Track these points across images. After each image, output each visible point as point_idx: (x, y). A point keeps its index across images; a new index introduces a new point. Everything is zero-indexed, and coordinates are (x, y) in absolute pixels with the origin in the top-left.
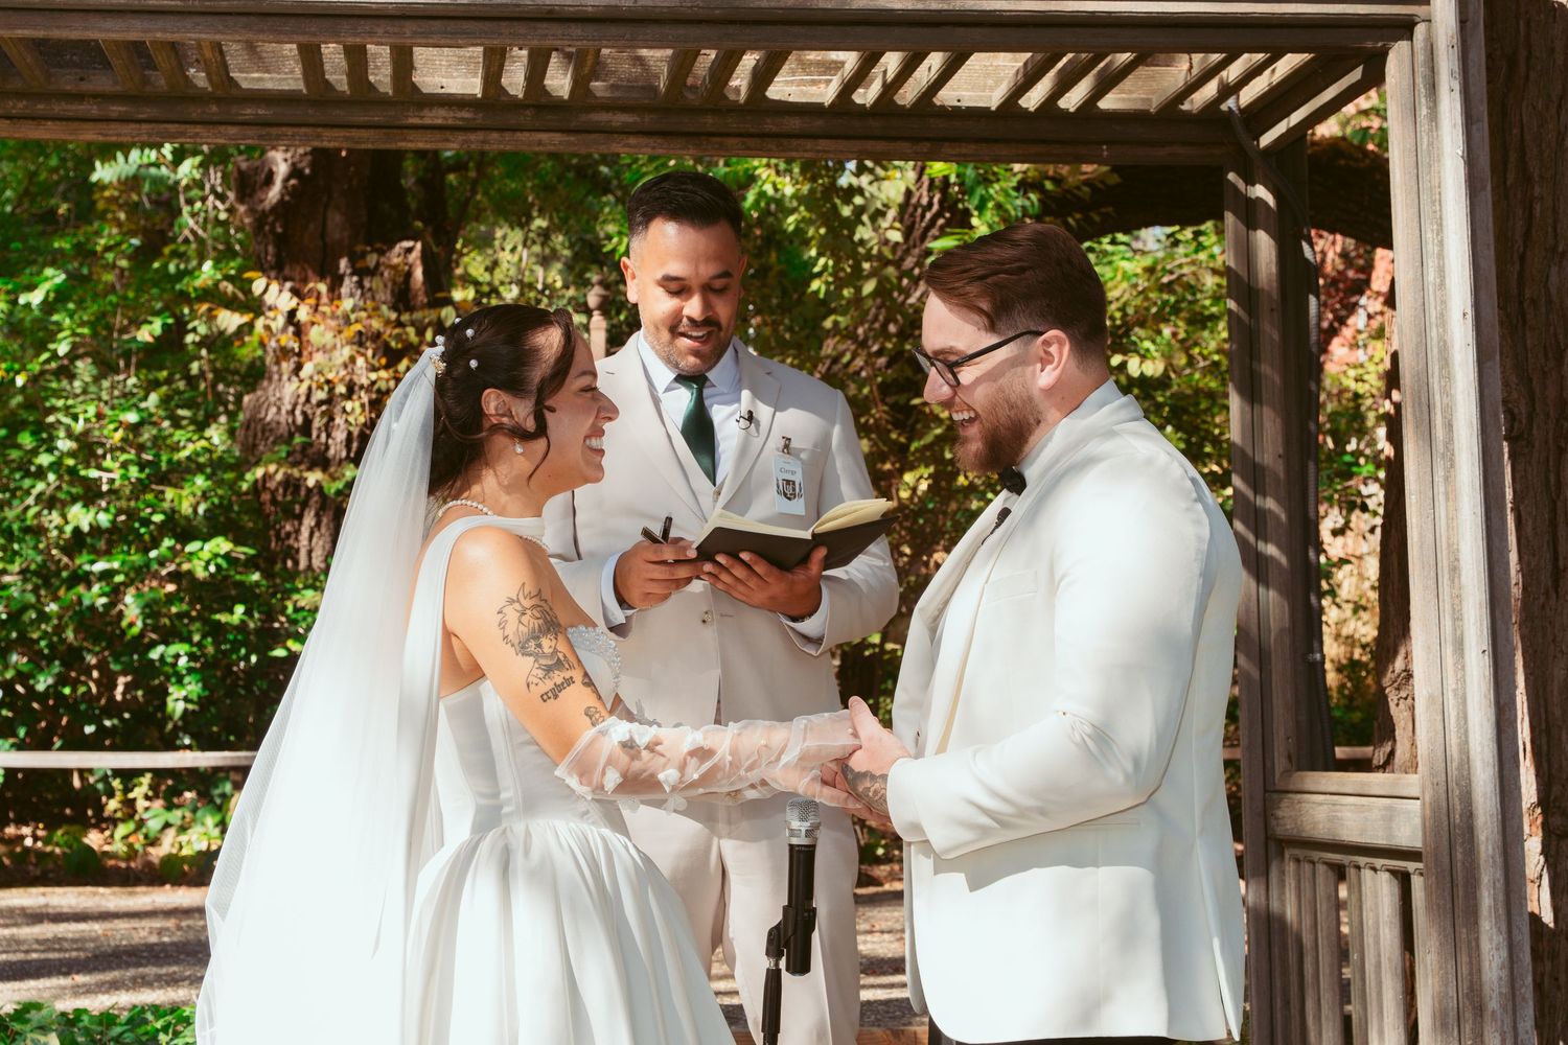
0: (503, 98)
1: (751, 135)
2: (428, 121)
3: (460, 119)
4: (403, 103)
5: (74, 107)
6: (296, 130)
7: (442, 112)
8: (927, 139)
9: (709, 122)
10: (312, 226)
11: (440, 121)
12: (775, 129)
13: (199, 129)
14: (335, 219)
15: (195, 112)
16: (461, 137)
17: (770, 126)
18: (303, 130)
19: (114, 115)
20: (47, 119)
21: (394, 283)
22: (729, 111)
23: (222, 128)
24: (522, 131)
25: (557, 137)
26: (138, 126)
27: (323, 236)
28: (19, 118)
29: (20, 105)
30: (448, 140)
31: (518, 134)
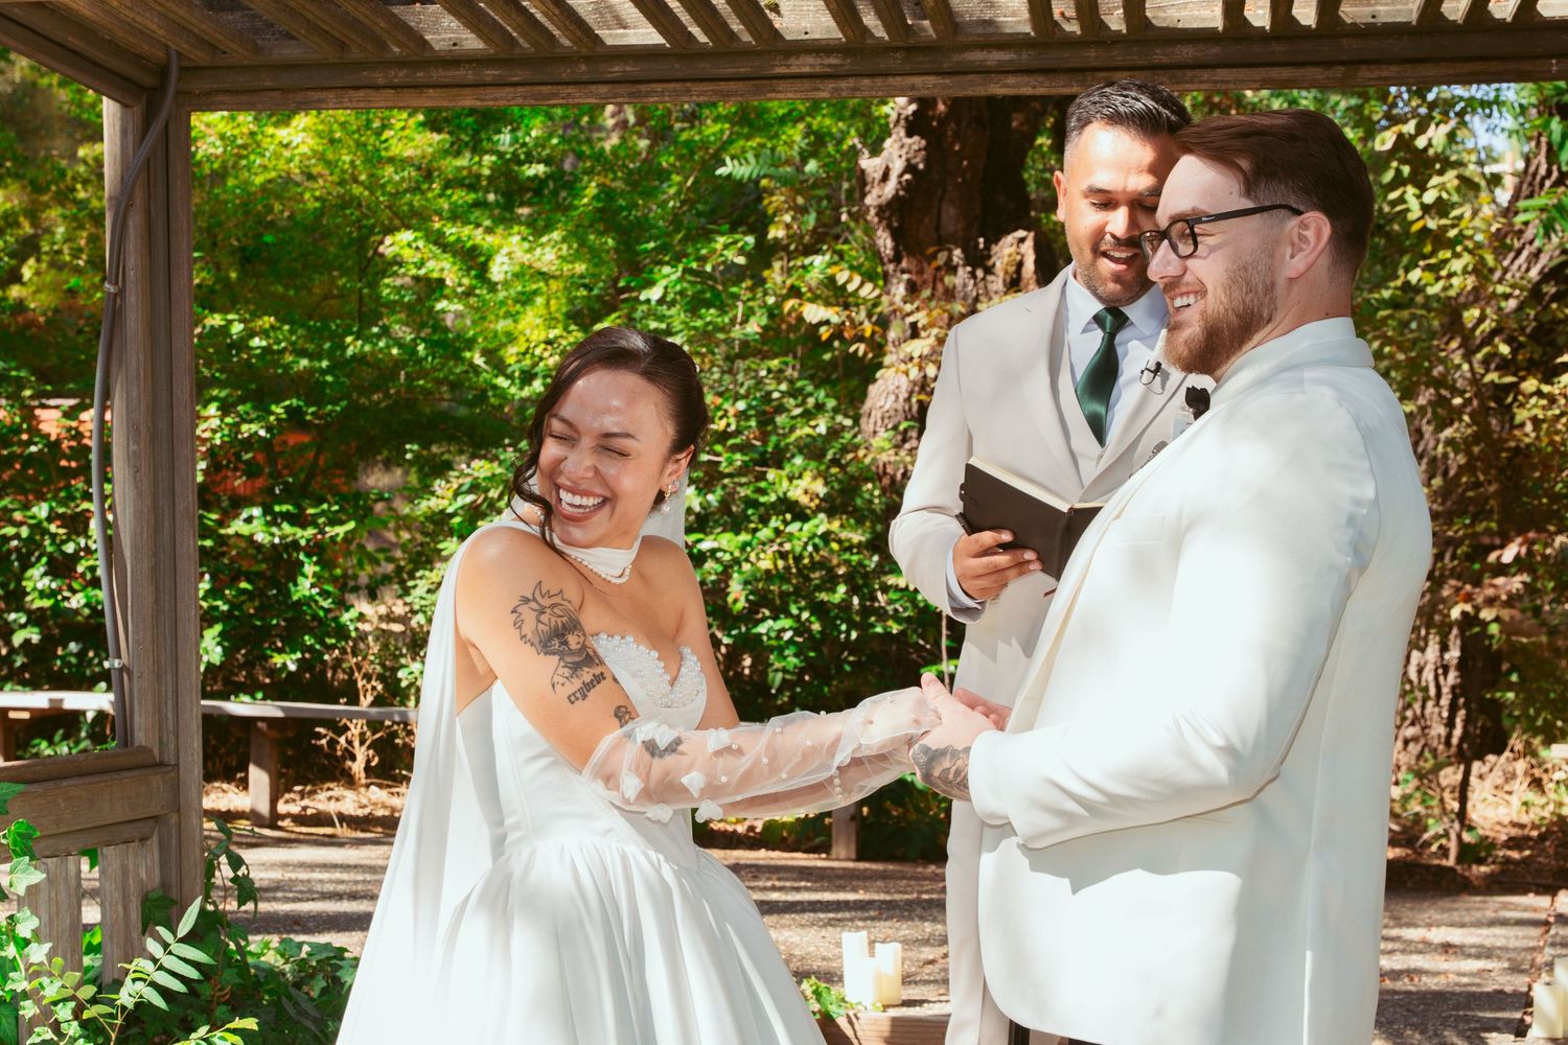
0: (869, 41)
1: (1142, 68)
2: (794, 70)
3: (830, 66)
4: (769, 52)
5: (450, 73)
6: (665, 85)
7: (809, 60)
8: (1342, 63)
9: (1092, 55)
10: (926, 220)
11: (807, 70)
12: (1165, 60)
13: (570, 89)
14: (950, 212)
15: (565, 73)
16: (831, 85)
17: (1159, 56)
18: (673, 85)
19: (489, 79)
20: (429, 87)
21: (1006, 272)
22: (1115, 42)
23: (593, 88)
24: (894, 75)
25: (931, 80)
26: (512, 89)
27: (938, 229)
28: (403, 87)
29: (401, 74)
30: (818, 89)
31: (891, 80)
